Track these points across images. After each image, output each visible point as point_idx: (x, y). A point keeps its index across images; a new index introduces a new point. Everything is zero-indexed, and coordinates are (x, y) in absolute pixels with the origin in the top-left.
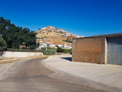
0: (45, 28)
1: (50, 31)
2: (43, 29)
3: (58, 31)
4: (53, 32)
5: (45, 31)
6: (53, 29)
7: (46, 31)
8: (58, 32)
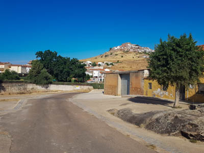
0: (118, 47)
1: (127, 52)
2: (116, 48)
3: (140, 51)
4: (131, 53)
5: (119, 52)
6: (132, 48)
7: (121, 52)
8: (140, 53)
